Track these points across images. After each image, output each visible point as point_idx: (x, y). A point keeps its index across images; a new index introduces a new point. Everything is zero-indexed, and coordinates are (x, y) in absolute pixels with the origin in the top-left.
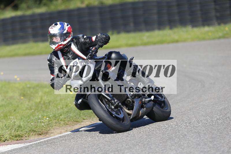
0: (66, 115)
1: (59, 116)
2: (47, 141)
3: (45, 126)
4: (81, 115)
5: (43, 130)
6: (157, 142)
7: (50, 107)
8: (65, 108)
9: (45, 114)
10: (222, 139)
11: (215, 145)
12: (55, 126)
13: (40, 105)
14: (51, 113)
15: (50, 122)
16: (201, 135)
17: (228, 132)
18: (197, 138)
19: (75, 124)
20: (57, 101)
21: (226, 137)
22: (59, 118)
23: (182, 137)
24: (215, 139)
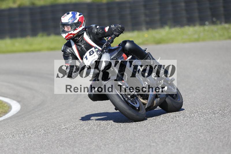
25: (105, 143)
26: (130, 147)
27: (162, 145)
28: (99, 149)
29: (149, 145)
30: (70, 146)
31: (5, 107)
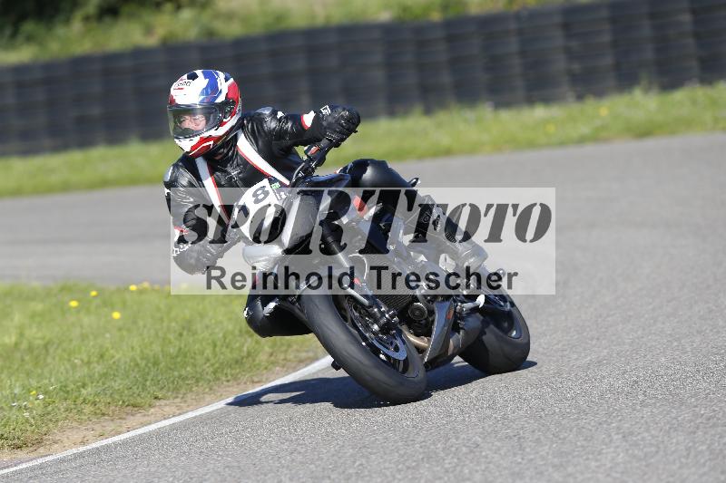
0: (100, 384)
1: (78, 387)
2: (41, 467)
3: (32, 421)
4: (148, 383)
5: (29, 434)
6: (388, 469)
7: (49, 360)
8: (98, 363)
9: (34, 383)
10: (591, 456)
11: (570, 475)
12: (66, 418)
13: (18, 355)
14: (53, 380)
15: (50, 408)
16: (525, 445)
17: (610, 436)
18: (515, 455)
19: (127, 414)
20: (71, 340)
21: (604, 451)
22: (76, 394)
23: (466, 454)
24: (570, 457)
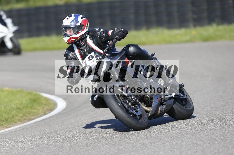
25: (151, 141)
26: (176, 145)
27: (209, 144)
28: (144, 147)
29: (196, 143)
30: (116, 145)
31: (51, 104)
